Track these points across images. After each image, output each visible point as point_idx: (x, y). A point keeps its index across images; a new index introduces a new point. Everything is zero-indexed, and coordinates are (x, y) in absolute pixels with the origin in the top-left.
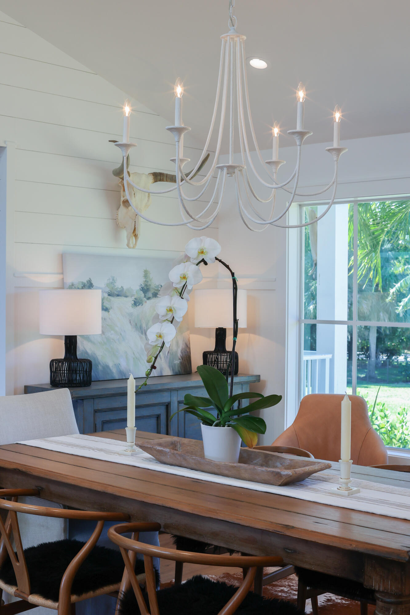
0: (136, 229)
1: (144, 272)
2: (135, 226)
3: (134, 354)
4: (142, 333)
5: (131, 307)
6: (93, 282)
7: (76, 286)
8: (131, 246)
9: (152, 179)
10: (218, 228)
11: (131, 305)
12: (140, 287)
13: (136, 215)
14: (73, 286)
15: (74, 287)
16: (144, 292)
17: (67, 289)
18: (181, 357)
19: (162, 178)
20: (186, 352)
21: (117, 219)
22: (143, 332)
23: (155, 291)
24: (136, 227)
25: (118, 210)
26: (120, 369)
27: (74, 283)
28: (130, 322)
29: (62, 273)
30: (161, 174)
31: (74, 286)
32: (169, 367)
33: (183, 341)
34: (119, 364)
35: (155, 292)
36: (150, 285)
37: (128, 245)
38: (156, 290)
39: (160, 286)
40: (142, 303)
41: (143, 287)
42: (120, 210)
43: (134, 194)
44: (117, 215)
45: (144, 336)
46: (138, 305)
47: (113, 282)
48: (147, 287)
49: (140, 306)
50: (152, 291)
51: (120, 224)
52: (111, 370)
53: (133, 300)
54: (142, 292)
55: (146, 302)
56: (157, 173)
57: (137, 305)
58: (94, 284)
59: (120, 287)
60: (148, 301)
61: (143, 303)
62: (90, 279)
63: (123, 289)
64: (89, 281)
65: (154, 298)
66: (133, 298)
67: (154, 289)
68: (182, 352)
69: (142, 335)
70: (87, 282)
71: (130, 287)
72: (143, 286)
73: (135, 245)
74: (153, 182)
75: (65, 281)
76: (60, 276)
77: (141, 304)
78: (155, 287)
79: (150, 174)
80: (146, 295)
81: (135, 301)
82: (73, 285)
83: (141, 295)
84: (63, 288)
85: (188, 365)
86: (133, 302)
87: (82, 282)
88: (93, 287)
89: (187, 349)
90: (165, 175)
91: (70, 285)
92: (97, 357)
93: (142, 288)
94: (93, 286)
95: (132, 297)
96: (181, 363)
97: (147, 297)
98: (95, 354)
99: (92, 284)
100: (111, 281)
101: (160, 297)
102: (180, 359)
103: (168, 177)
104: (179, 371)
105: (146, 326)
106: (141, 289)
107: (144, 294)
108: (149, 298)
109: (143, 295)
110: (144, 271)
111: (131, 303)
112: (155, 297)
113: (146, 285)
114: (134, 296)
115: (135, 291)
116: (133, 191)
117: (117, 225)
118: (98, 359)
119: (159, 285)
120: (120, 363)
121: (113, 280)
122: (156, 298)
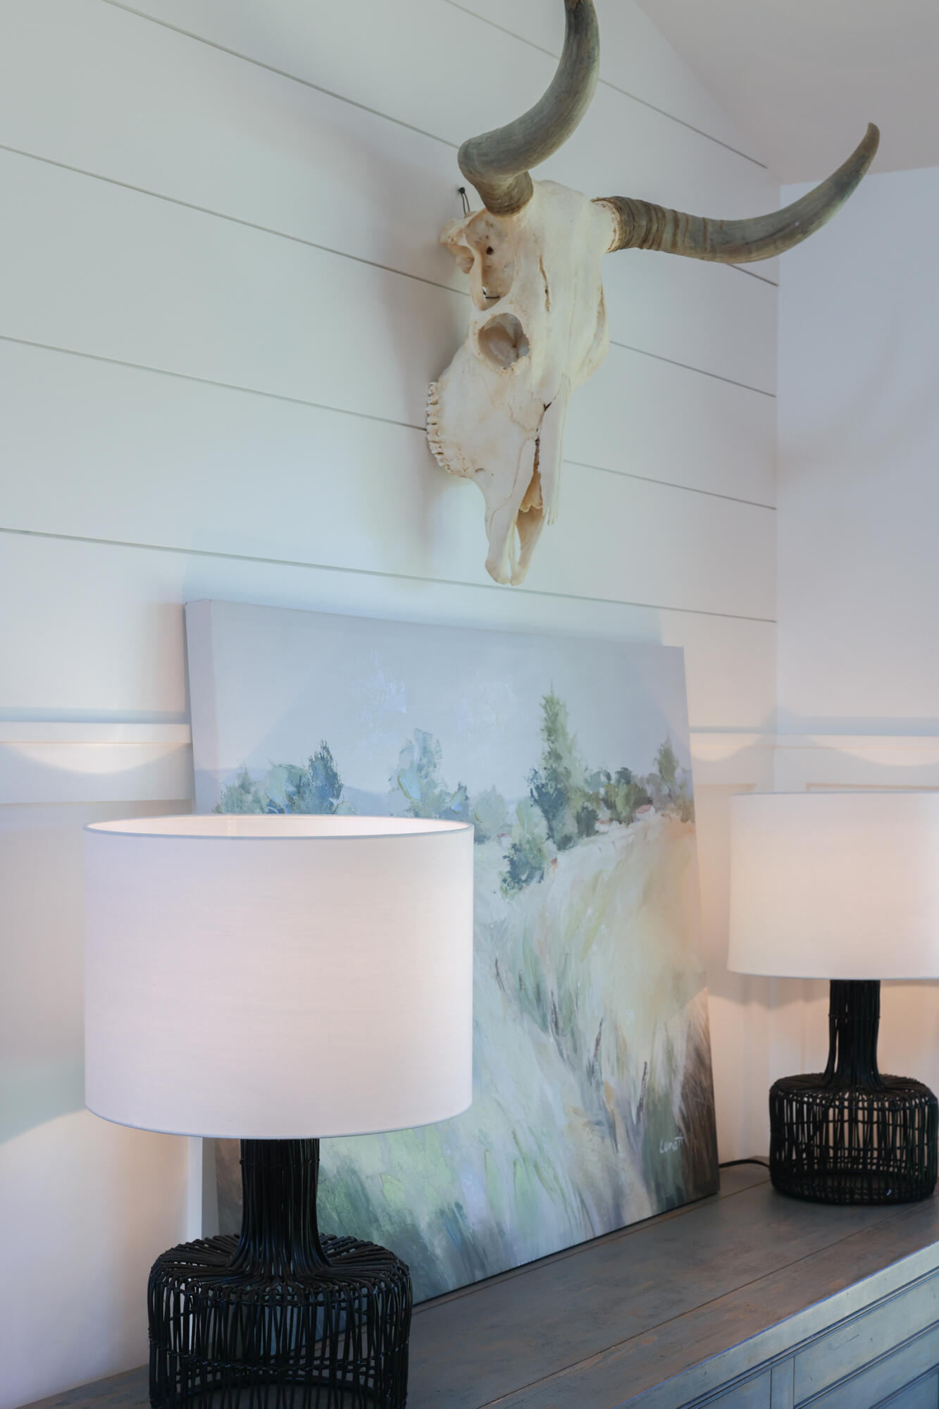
0: (543, 481)
1: (545, 707)
2: (536, 464)
3: (515, 1137)
4: (544, 1027)
5: (499, 893)
6: (339, 766)
7: (261, 794)
8: (506, 569)
9: (615, 225)
10: (774, 509)
11: (497, 883)
12: (533, 786)
13: (546, 408)
14: (248, 792)
15: (250, 798)
16: (545, 812)
17: (218, 811)
18: (684, 1118)
19: (655, 227)
20: (699, 1089)
21: (429, 428)
22: (549, 1017)
23: (586, 804)
24: (540, 469)
25: (436, 377)
26: (460, 1230)
27: (253, 776)
28: (498, 974)
29: (186, 717)
30: (650, 210)
31: (253, 789)
32: (645, 1176)
33: (690, 1038)
34: (459, 1207)
35: (587, 808)
36: (568, 773)
37: (492, 568)
38: (589, 798)
39: (603, 779)
40: (540, 868)
41: (543, 785)
42: (452, 376)
43: (546, 291)
44: (435, 403)
45: (552, 1040)
46: (526, 881)
47: (425, 761)
48: (559, 786)
49: (534, 883)
50: (577, 804)
51: (449, 452)
52: (424, 1248)
53: (507, 854)
54: (537, 811)
55: (555, 861)
56: (632, 201)
57: (524, 878)
58: (343, 778)
59: (453, 789)
60: (563, 857)
61: (545, 866)
62: (326, 749)
63: (467, 798)
64: (323, 758)
65: (585, 839)
66: (507, 842)
67: (585, 795)
68: (685, 1097)
69: (543, 1035)
70: (312, 765)
71: (494, 788)
72: (544, 782)
73: (520, 564)
74: (616, 244)
75: (201, 762)
76: (176, 735)
77: (537, 875)
78: (586, 781)
79: (605, 203)
80: (554, 823)
81: (515, 858)
82: (245, 787)
83: (536, 825)
84: (186, 805)
85: (705, 1155)
86: (506, 867)
87: (291, 769)
88: (338, 797)
89: (703, 1078)
90: (669, 217)
91: (229, 789)
92: (364, 1189)
93: (537, 788)
94: (341, 787)
95: (502, 838)
96: (684, 1147)
97: (558, 837)
98: (353, 1172)
99: (336, 775)
100: (416, 755)
101: (604, 833)
102: (680, 1130)
103: (682, 224)
104: (678, 1190)
105: (560, 987)
106: (535, 793)
107: (548, 820)
108: (565, 843)
109: (541, 827)
110: (543, 702)
111: (500, 873)
112: (588, 835)
113: (554, 776)
114: (510, 833)
115: (512, 809)
116: (543, 281)
117: (432, 457)
118: (368, 1200)
119: (599, 773)
120: (461, 1203)
121: (425, 751)
122: (593, 838)
